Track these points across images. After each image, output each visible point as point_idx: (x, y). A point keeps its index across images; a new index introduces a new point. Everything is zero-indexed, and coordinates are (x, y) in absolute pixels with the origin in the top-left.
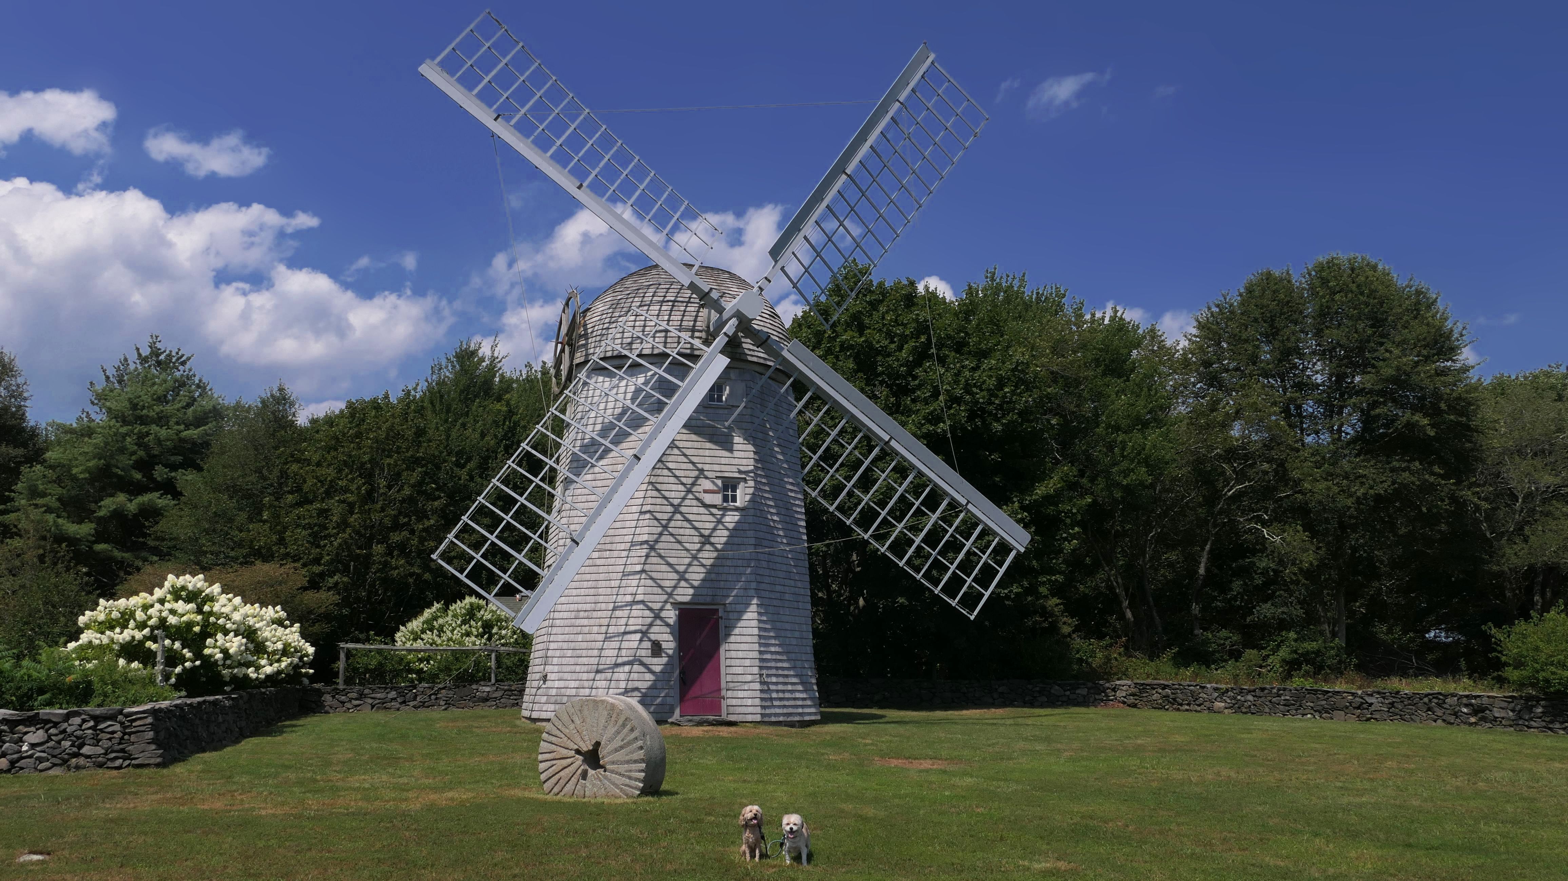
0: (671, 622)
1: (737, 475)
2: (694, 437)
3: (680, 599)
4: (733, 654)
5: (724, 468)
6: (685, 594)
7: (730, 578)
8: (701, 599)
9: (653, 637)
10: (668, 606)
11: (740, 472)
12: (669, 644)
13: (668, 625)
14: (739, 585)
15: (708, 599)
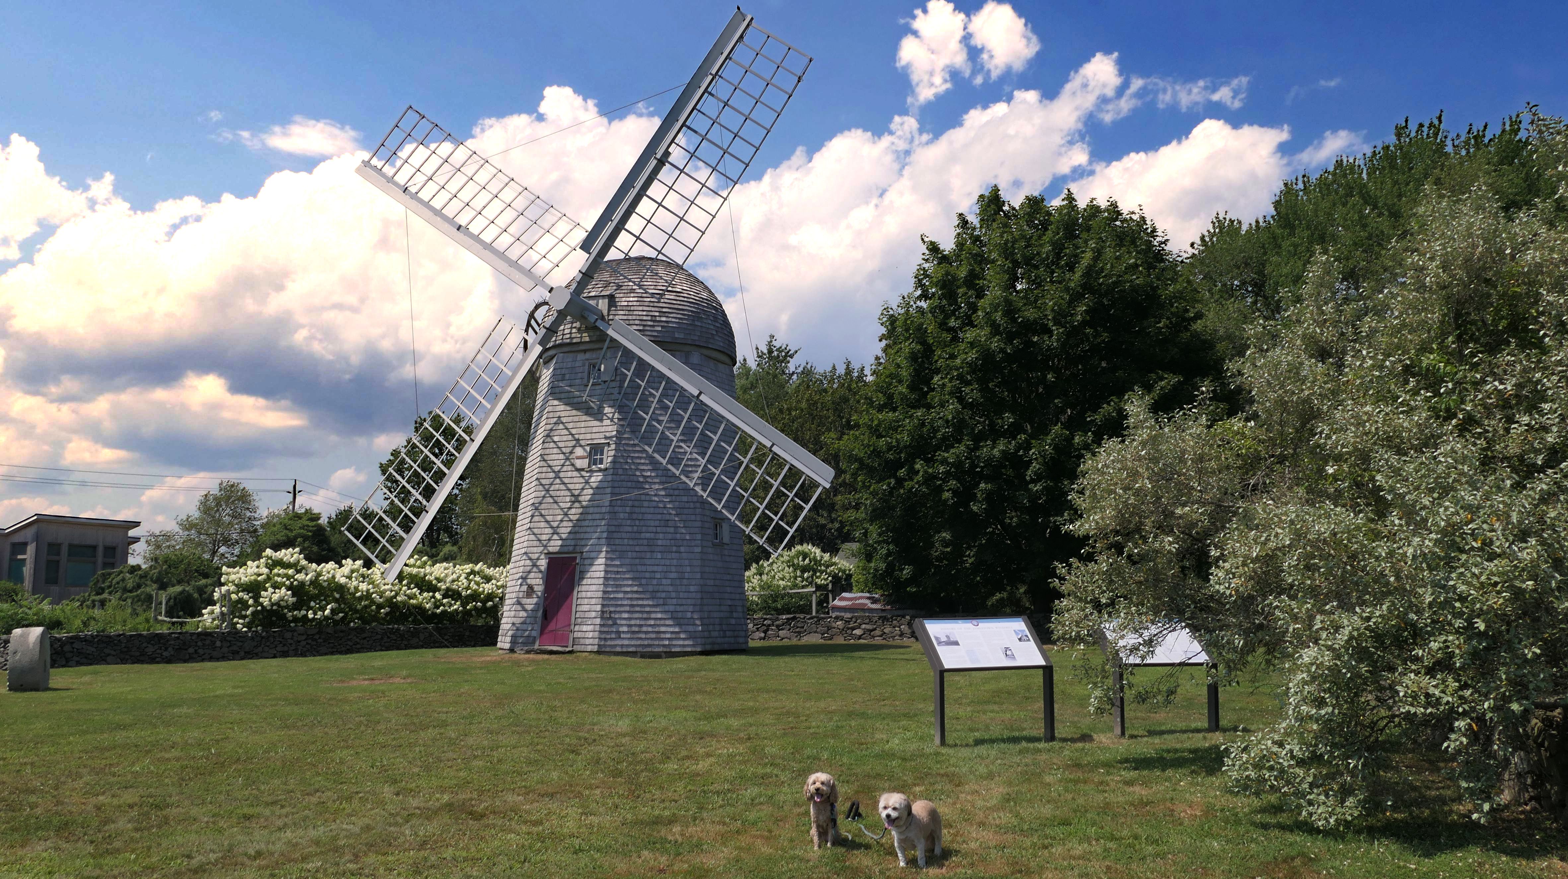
0: (543, 568)
1: (603, 441)
2: (574, 412)
3: (551, 549)
4: (584, 594)
5: (594, 436)
6: (555, 545)
7: (588, 529)
8: (566, 549)
9: (529, 581)
10: (543, 556)
11: (606, 438)
12: (539, 589)
13: (541, 572)
14: (596, 535)
15: (571, 548)
